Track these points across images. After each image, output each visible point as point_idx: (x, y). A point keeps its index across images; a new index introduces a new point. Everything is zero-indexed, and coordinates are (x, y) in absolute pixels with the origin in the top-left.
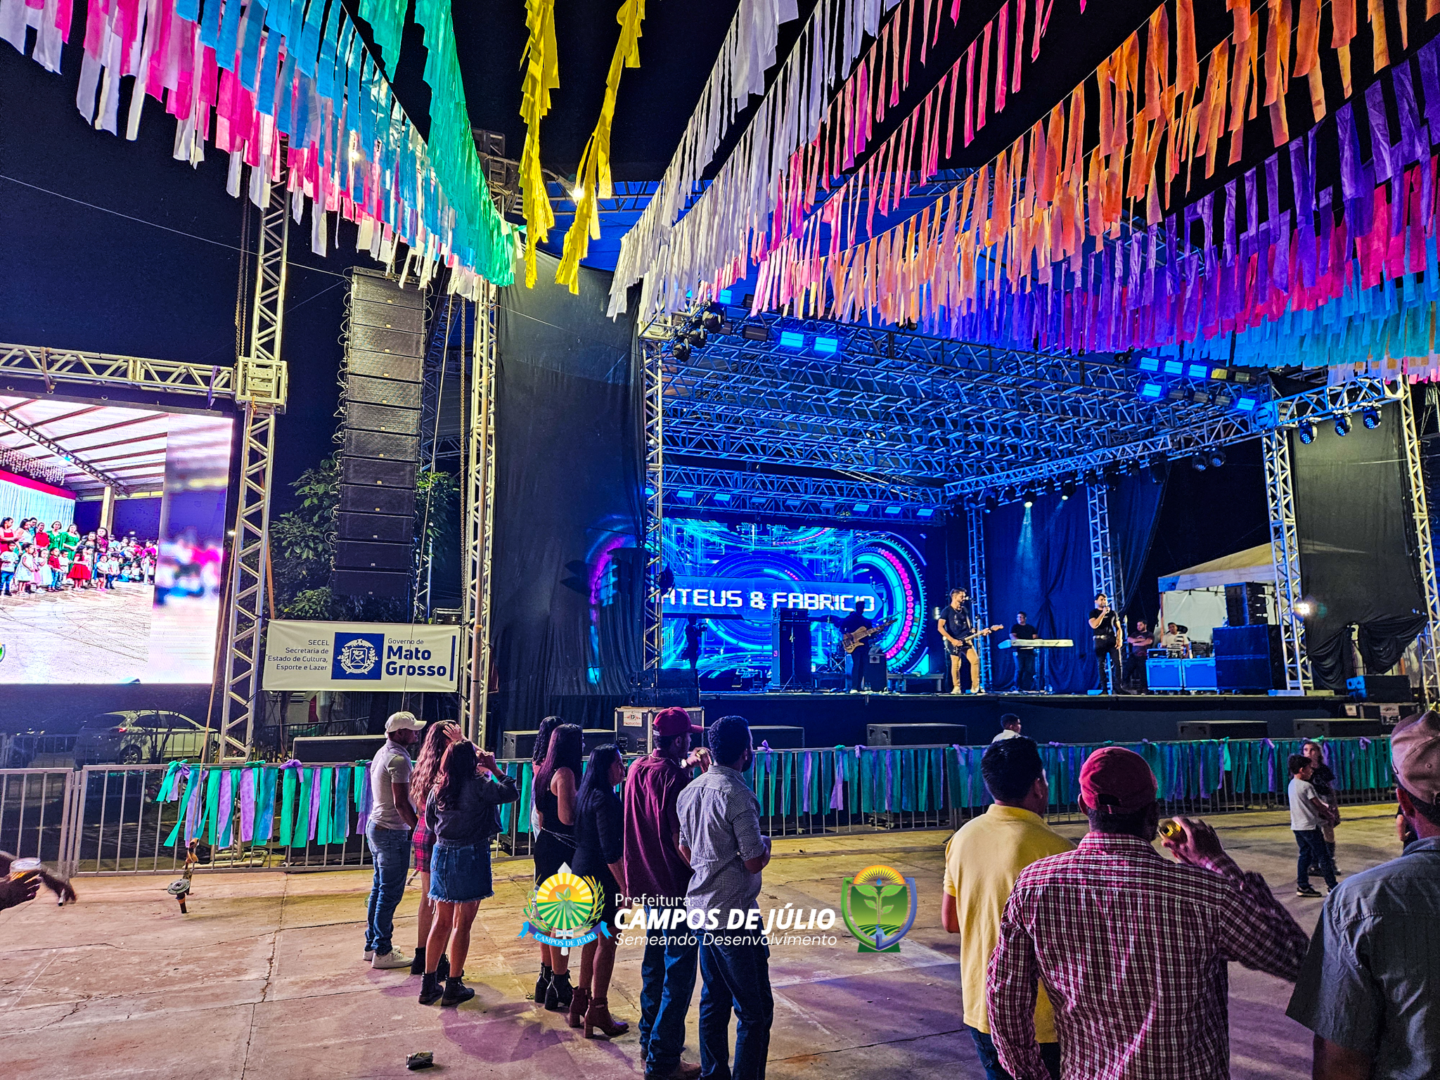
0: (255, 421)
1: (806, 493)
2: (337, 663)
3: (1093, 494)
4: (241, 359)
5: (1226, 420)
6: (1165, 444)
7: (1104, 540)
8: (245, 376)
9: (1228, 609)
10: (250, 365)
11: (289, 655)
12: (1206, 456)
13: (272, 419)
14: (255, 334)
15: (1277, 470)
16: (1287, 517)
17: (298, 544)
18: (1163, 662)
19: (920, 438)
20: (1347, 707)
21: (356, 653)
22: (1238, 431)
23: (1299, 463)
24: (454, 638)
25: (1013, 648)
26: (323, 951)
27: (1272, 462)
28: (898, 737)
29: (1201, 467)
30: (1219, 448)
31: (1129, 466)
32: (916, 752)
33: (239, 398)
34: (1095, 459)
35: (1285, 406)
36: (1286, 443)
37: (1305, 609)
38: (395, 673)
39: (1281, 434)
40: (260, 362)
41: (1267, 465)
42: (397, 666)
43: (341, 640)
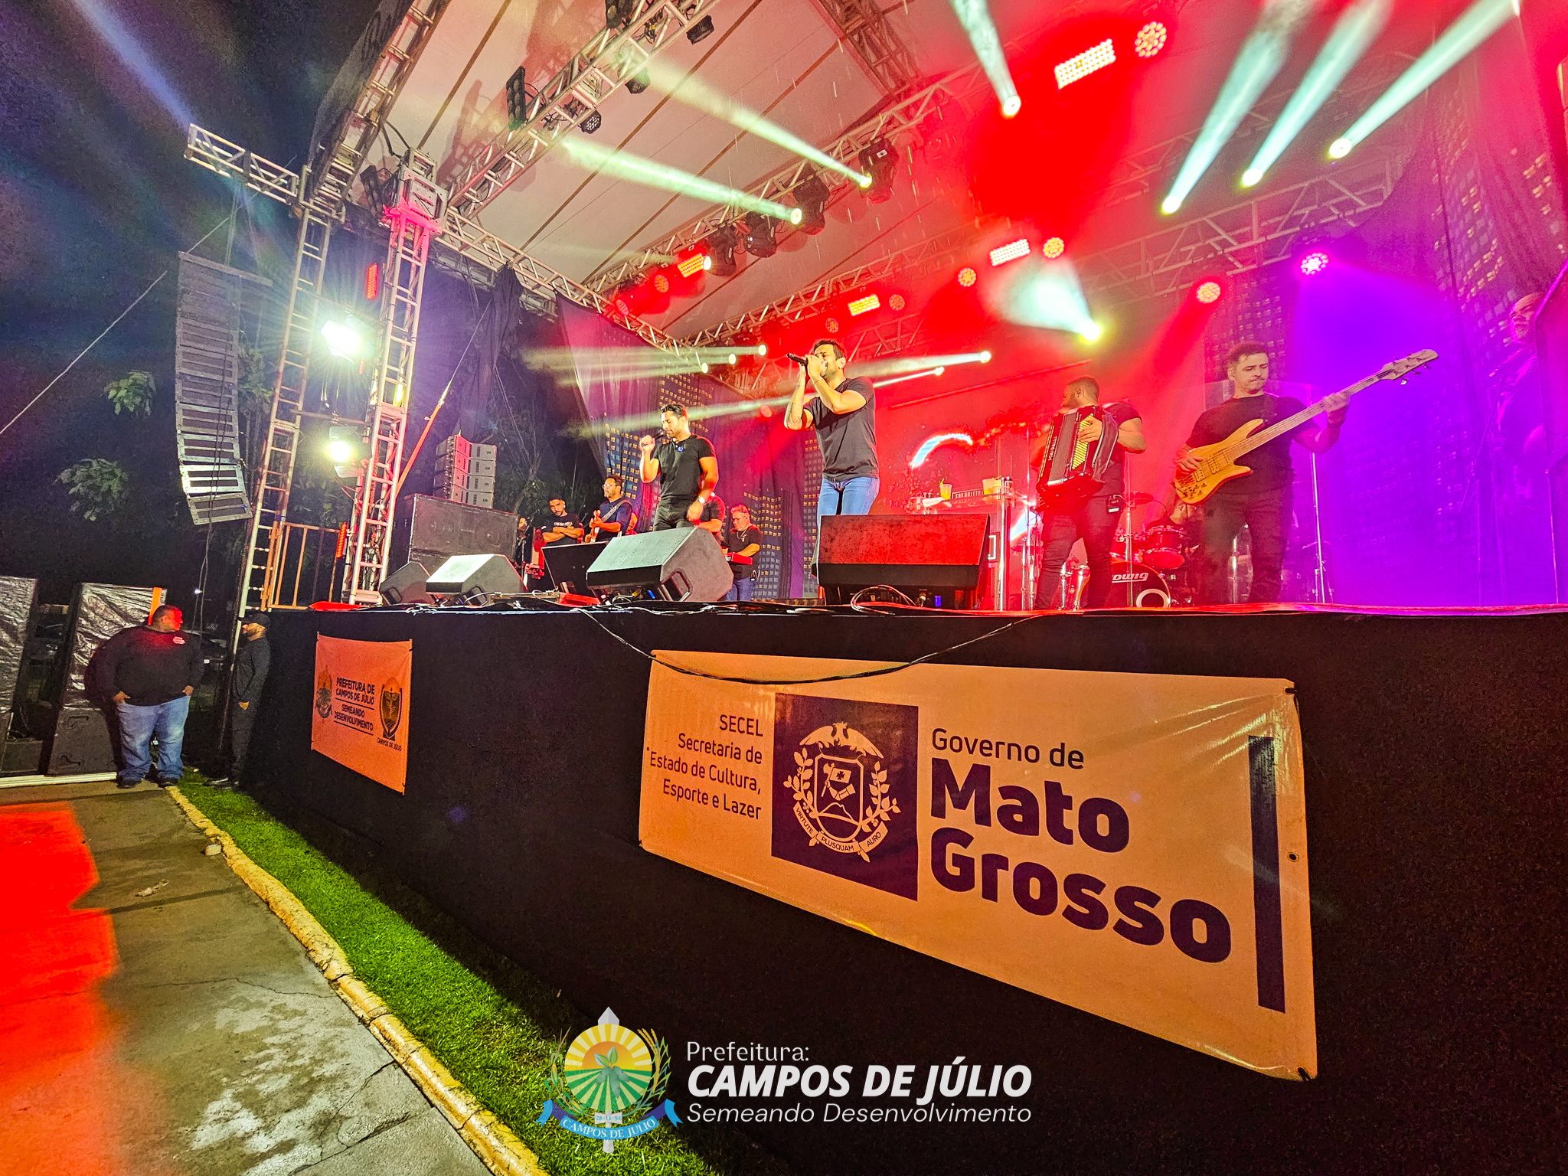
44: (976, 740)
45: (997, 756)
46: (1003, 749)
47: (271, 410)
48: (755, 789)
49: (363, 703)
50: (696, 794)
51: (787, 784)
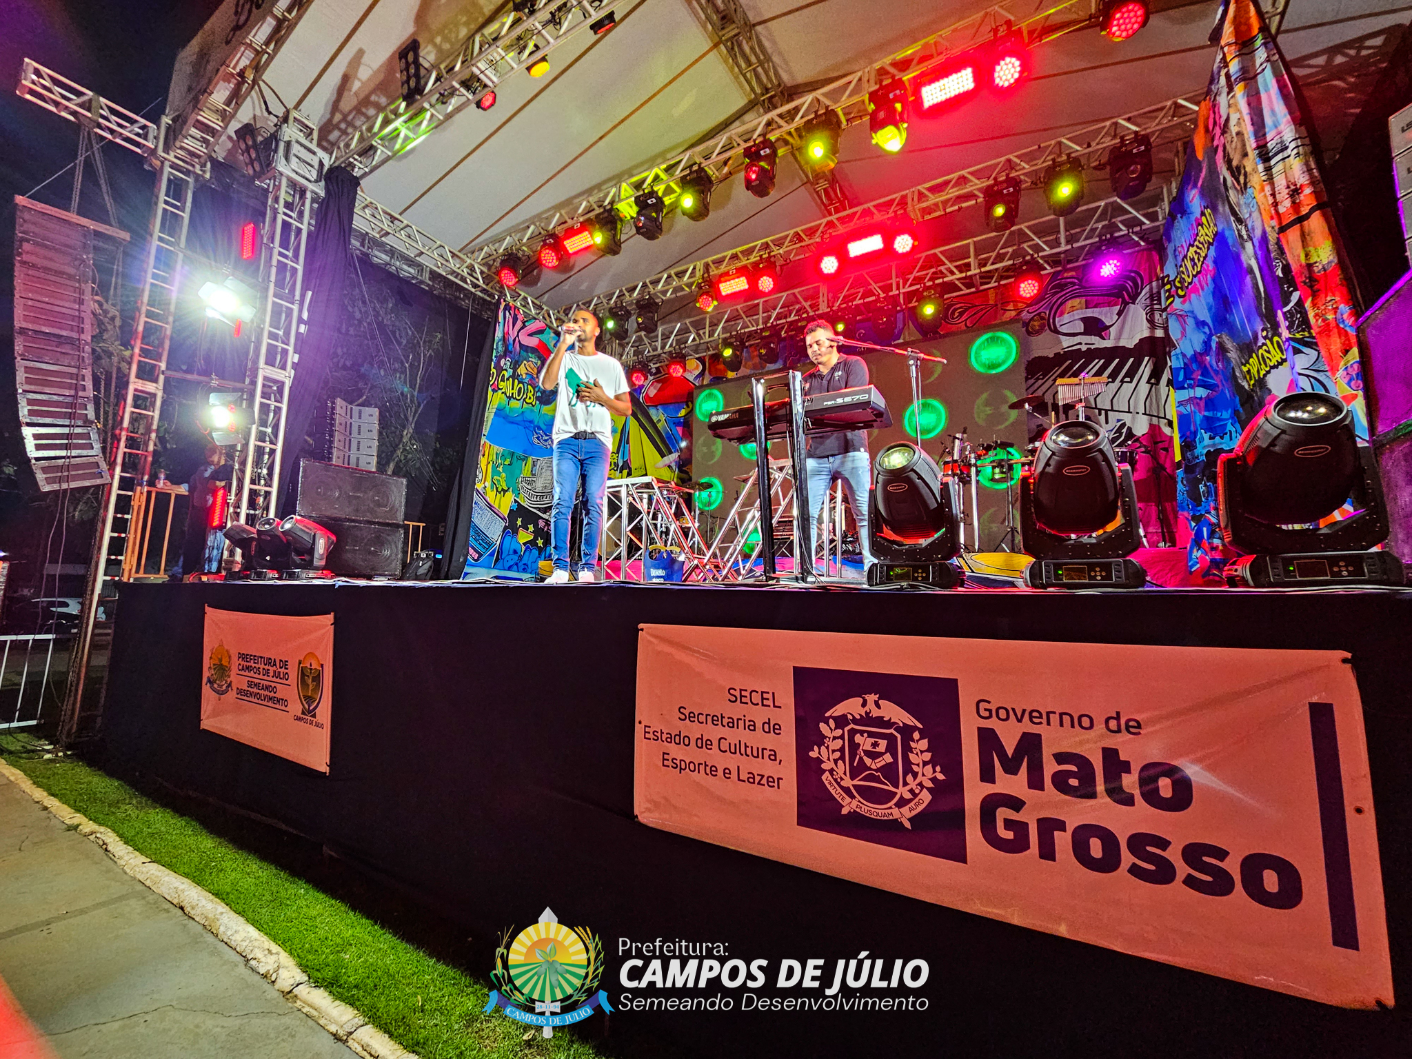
44: (1024, 711)
45: (1049, 724)
46: (1055, 719)
47: (130, 369)
48: (775, 760)
49: (274, 679)
50: (702, 767)
51: (813, 754)
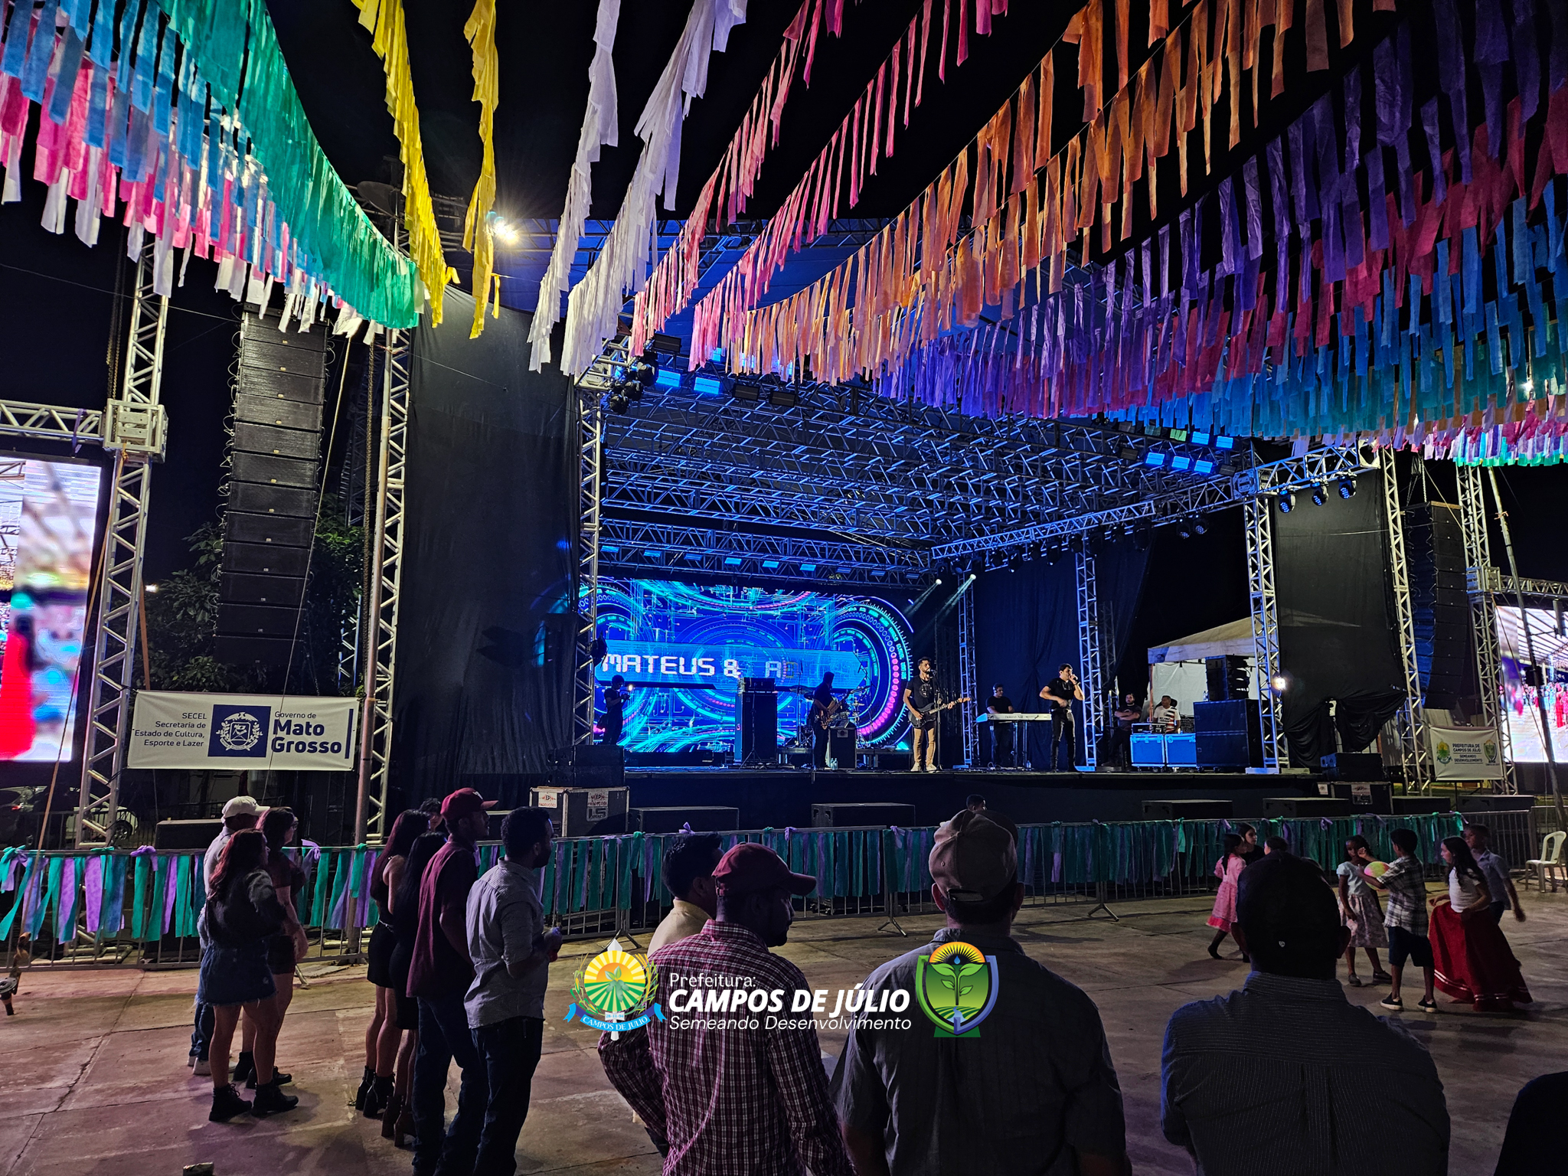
0: (126, 471)
1: (785, 554)
2: (215, 739)
3: (1081, 560)
4: (111, 402)
5: (1210, 486)
6: (1150, 511)
7: (1091, 609)
8: (115, 421)
9: (1209, 683)
10: (121, 410)
11: (159, 729)
12: (1189, 523)
13: (146, 469)
14: (129, 373)
15: (1259, 542)
16: (1267, 588)
17: (192, 605)
18: (1147, 738)
19: (901, 499)
20: (1319, 786)
21: (238, 727)
22: (1222, 498)
23: (1280, 533)
24: (351, 711)
25: (990, 722)
26: (147, 1056)
27: (1253, 531)
28: (840, 818)
29: (1185, 535)
30: (1203, 515)
31: (1114, 532)
32: (850, 834)
33: (108, 445)
34: (1082, 523)
35: (1267, 473)
36: (1267, 511)
37: (1281, 684)
38: (281, 750)
39: (1262, 502)
40: (135, 405)
41: (1248, 533)
42: (285, 742)
43: (221, 713)
